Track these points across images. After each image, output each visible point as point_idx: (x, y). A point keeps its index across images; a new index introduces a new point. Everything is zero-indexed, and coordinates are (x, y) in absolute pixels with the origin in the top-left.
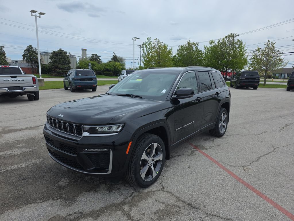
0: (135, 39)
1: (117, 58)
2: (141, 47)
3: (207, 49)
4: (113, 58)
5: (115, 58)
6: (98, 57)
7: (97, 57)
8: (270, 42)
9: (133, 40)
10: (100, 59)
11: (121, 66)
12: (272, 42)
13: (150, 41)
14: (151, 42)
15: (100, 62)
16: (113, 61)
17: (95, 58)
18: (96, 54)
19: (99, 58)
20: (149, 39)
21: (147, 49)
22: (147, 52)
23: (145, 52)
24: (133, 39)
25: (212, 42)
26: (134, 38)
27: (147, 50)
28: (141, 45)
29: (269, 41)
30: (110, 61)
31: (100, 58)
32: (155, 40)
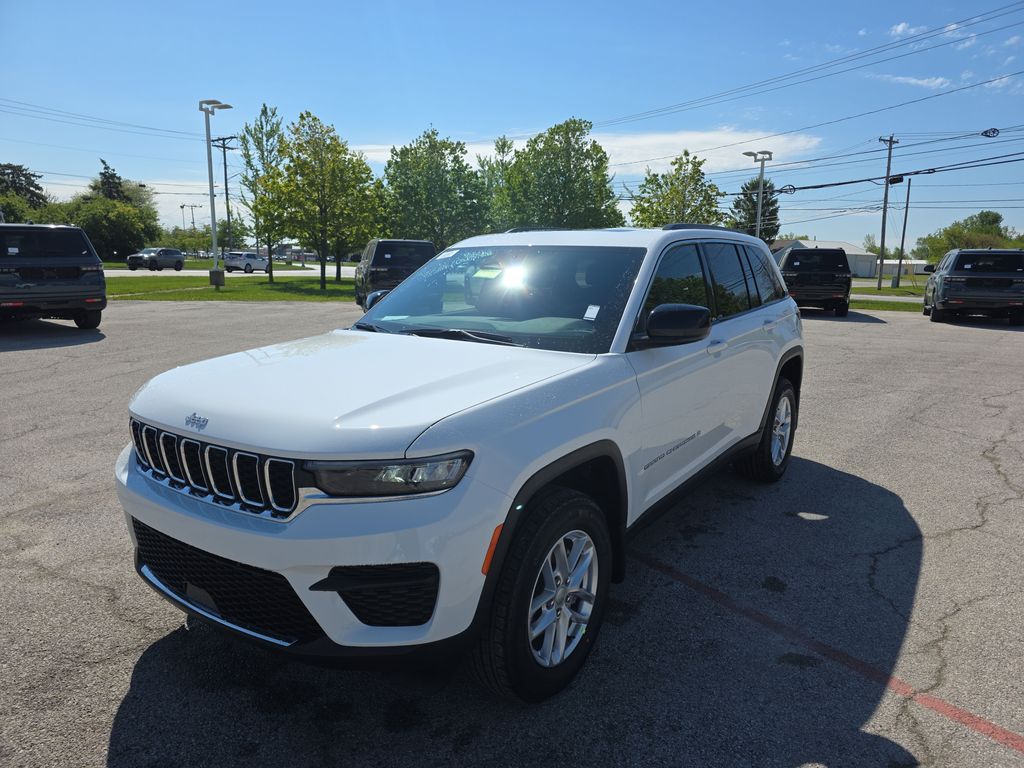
0: (210, 107)
1: (120, 184)
2: (224, 147)
3: (487, 168)
4: (103, 183)
5: (109, 185)
6: (28, 177)
7: (24, 175)
8: (691, 158)
9: (201, 109)
10: (40, 189)
11: (141, 218)
12: (695, 158)
13: (274, 120)
14: (278, 124)
15: (37, 200)
16: (101, 196)
17: (13, 182)
18: (15, 163)
19: (32, 183)
20: (270, 114)
21: (263, 154)
22: (267, 166)
23: (256, 163)
24: (205, 106)
25: (504, 144)
26: (208, 103)
27: (262, 157)
28: (224, 140)
29: (687, 154)
30: (86, 199)
31: (37, 182)
32: (302, 117)
